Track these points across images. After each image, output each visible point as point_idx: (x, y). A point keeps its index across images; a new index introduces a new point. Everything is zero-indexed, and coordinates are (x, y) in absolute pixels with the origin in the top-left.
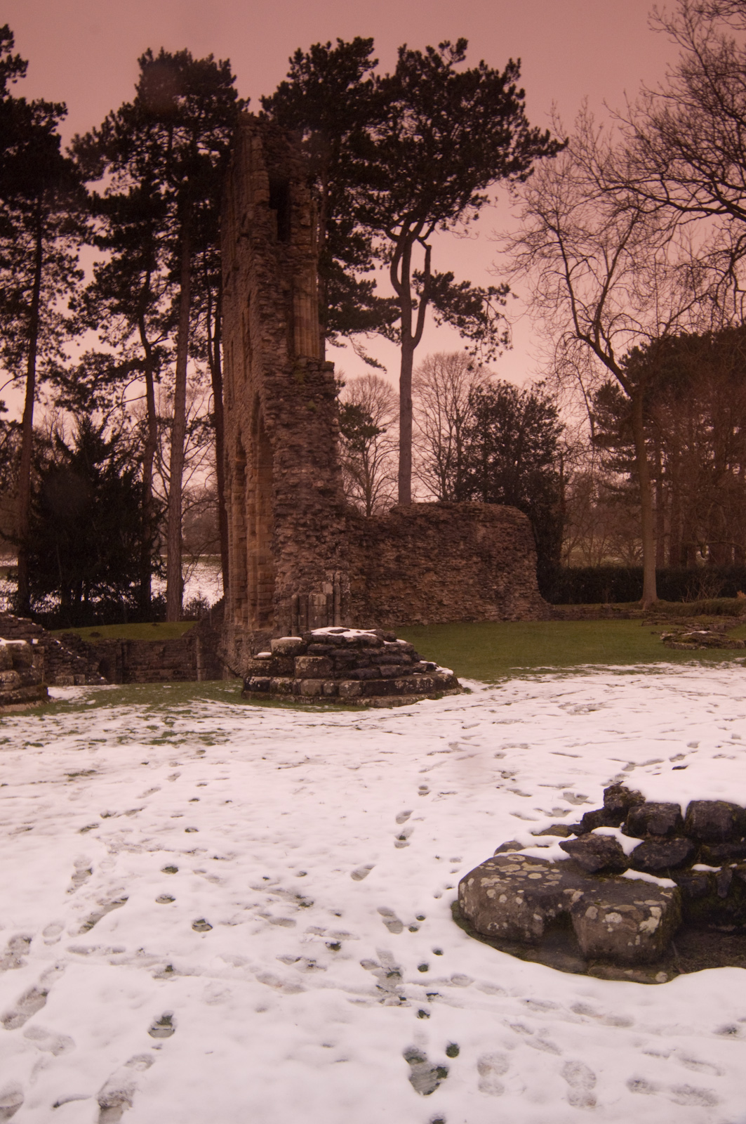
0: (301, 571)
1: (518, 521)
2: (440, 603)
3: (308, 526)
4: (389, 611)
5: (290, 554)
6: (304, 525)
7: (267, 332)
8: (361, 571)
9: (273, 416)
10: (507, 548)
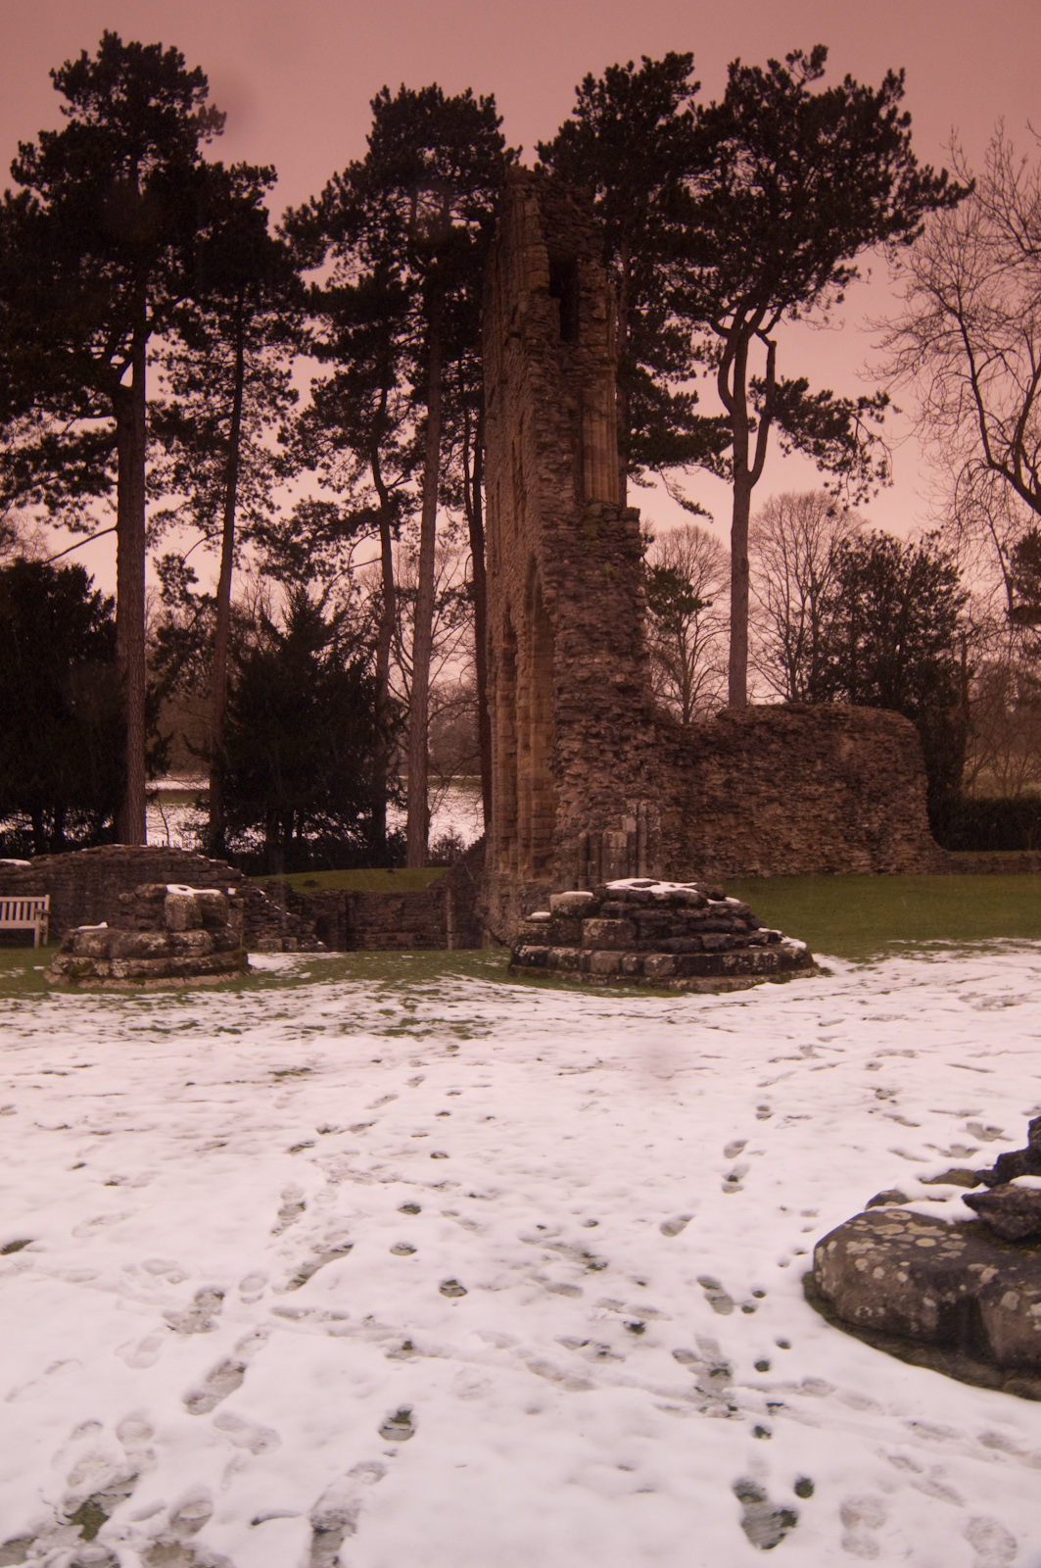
0: (592, 799)
1: (901, 731)
2: (787, 846)
3: (604, 738)
4: (714, 858)
5: (578, 776)
6: (597, 736)
7: (547, 468)
8: (676, 801)
9: (554, 584)
10: (884, 770)
